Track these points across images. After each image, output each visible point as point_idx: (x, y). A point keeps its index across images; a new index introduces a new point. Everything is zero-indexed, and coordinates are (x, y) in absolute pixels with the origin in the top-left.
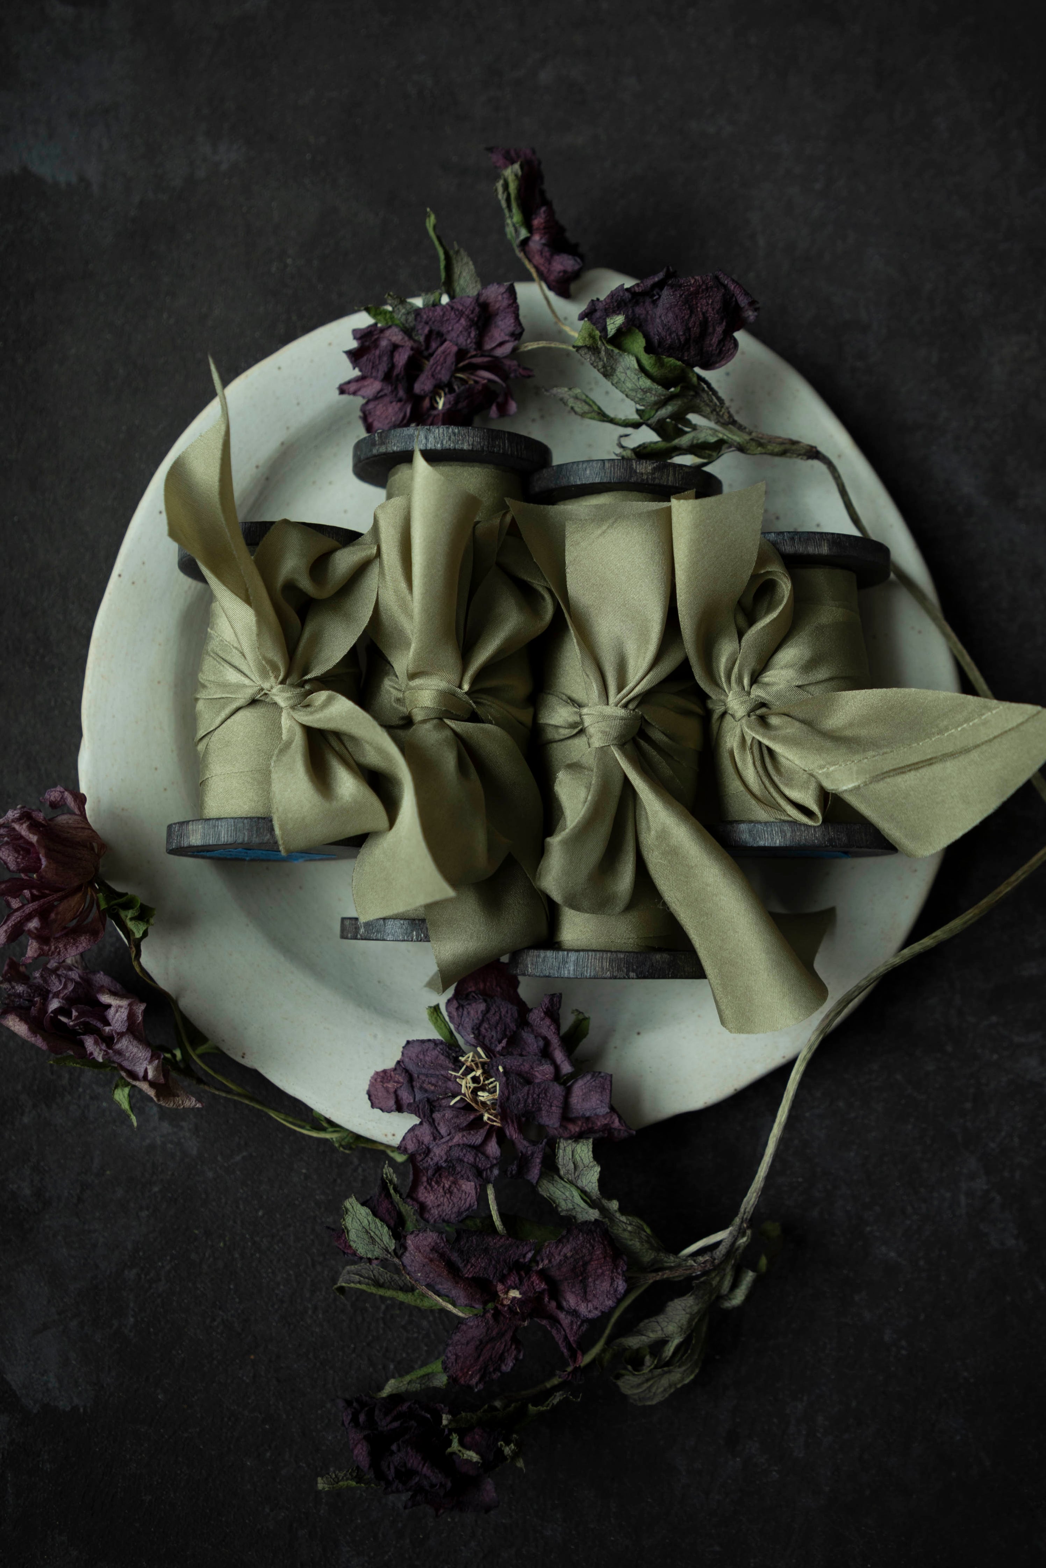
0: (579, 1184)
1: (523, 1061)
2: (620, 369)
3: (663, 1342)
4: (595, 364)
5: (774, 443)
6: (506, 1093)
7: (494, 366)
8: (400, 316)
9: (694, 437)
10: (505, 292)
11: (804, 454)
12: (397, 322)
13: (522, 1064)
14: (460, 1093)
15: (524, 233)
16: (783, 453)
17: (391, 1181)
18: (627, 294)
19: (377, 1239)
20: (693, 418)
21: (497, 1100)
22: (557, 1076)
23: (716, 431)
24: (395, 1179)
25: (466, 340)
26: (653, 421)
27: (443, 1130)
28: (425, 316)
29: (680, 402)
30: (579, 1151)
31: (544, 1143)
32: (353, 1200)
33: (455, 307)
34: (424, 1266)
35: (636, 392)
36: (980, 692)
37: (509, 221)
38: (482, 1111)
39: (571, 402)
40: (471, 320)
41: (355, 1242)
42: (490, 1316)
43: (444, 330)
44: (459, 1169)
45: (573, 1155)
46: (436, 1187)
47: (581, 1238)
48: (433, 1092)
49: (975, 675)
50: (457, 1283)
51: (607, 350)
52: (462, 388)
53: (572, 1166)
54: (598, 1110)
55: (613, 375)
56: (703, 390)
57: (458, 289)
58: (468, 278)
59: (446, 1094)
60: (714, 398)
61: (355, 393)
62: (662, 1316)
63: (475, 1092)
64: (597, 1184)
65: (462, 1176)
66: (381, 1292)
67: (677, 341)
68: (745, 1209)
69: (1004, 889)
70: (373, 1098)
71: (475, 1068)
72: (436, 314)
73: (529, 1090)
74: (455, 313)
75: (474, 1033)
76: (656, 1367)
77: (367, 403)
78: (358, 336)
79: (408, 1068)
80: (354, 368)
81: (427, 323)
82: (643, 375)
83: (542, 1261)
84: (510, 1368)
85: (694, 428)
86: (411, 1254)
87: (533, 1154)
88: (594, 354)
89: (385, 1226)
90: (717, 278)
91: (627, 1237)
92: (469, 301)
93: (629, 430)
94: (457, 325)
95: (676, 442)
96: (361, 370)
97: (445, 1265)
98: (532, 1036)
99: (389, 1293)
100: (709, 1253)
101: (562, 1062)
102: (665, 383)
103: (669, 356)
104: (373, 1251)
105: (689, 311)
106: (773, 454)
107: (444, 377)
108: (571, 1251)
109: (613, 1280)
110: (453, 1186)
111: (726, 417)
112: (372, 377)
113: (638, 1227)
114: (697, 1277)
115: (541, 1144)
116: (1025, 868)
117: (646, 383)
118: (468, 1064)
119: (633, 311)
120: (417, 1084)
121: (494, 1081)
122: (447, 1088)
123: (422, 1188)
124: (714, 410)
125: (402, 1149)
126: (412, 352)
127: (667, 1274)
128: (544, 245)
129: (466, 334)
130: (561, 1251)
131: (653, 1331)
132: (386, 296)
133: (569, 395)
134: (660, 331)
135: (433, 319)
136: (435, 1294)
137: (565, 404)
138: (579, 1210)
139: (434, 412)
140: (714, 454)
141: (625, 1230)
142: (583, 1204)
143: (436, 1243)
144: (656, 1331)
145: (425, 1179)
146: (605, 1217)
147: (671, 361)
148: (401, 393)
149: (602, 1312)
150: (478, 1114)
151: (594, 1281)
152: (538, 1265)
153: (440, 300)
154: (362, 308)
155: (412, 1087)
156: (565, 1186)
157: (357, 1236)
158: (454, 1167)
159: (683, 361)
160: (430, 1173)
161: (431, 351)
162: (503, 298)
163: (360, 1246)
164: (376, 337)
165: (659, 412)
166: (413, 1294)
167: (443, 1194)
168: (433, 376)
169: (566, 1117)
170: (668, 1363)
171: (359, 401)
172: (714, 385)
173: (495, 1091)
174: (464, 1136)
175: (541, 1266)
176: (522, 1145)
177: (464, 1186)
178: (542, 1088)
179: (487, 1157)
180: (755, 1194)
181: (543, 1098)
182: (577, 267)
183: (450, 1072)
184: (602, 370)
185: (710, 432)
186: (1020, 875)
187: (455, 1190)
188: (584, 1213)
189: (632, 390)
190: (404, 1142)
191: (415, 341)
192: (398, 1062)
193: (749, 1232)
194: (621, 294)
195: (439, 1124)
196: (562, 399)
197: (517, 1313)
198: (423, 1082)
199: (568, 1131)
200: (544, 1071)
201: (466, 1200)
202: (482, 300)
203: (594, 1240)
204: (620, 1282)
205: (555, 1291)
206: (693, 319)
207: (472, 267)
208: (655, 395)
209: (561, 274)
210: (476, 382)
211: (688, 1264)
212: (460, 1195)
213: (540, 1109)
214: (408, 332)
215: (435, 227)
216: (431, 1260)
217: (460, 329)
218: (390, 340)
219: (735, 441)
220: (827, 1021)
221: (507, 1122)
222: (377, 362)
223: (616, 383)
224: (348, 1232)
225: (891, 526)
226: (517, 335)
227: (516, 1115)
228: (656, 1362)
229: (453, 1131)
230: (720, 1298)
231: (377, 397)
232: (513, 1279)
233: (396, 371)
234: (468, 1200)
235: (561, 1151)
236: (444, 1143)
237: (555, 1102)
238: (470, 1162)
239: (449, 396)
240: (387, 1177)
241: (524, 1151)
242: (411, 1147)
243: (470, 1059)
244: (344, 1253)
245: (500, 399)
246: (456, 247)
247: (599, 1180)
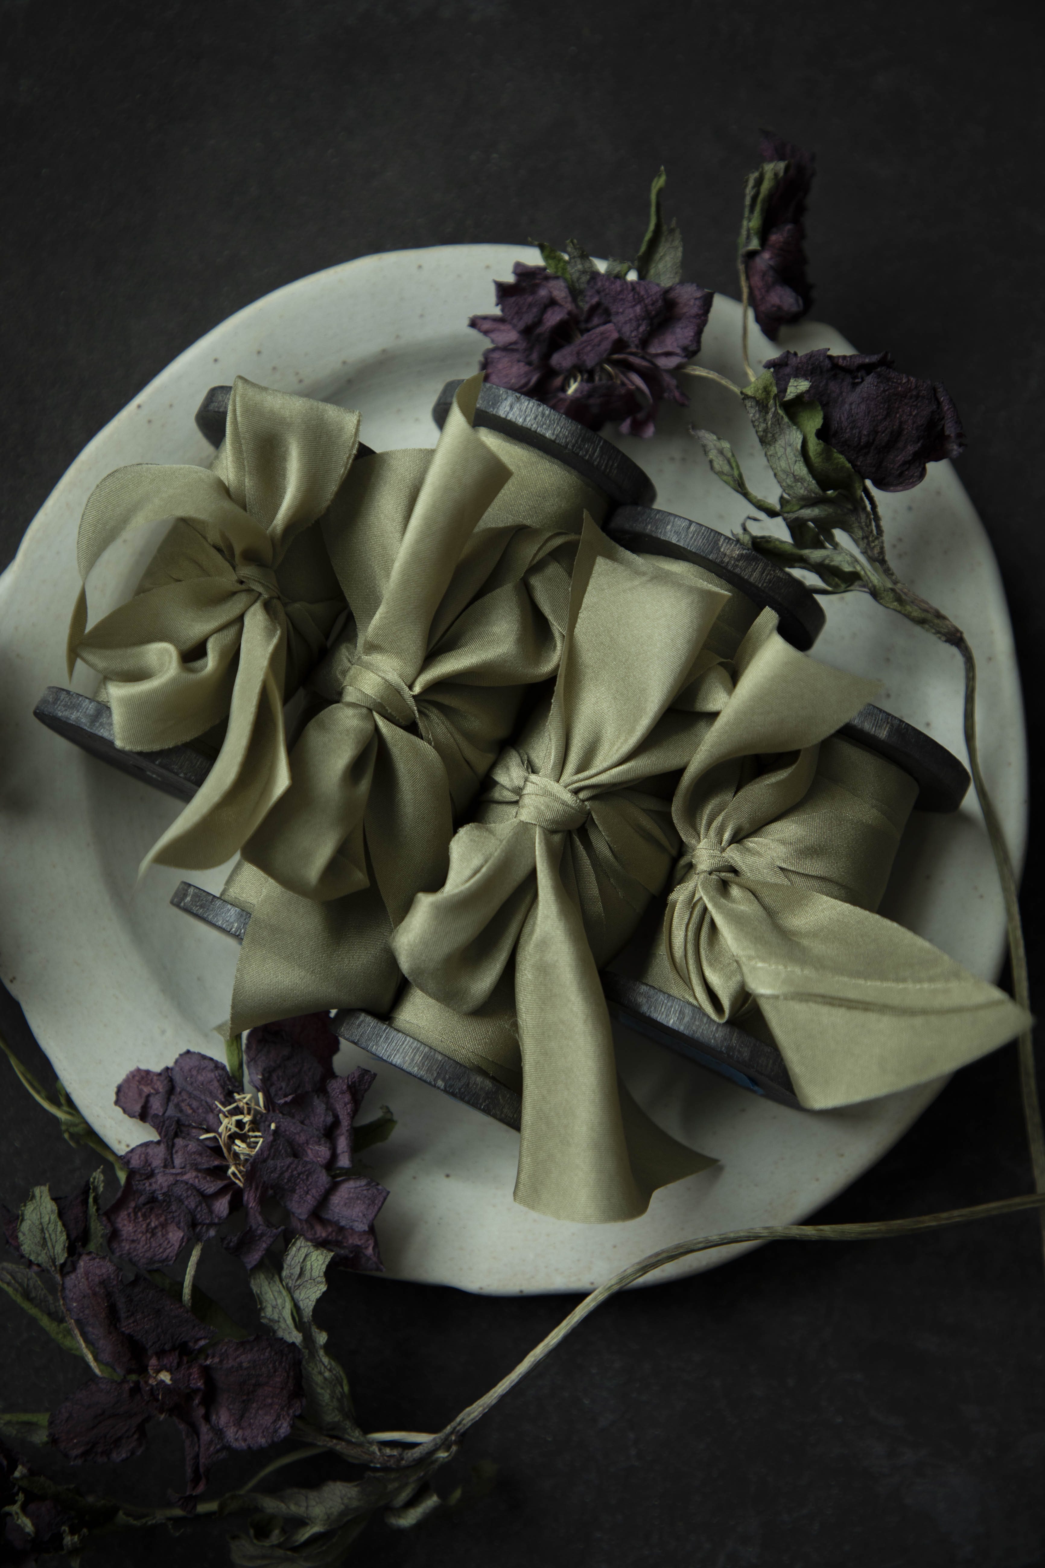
0: (296, 1295)
1: (301, 1131)
2: (781, 442)
3: (301, 1522)
4: (756, 423)
5: (917, 606)
6: (266, 1154)
7: (651, 376)
8: (573, 270)
9: (828, 556)
10: (700, 298)
11: (944, 635)
12: (568, 276)
13: (298, 1133)
14: (216, 1131)
15: (754, 244)
16: (921, 622)
17: (95, 1189)
18: (827, 361)
19: (49, 1244)
20: (839, 535)
21: (251, 1157)
22: (330, 1165)
23: (856, 561)
24: (101, 1189)
25: (632, 332)
26: (793, 516)
27: (178, 1161)
28: (599, 284)
29: (831, 510)
30: (313, 1258)
31: (280, 1229)
32: (45, 1189)
33: (638, 288)
34: (84, 1297)
35: (788, 475)
36: (1017, 996)
37: (745, 223)
38: (231, 1161)
39: (713, 454)
40: (648, 312)
41: (24, 1234)
42: (127, 1388)
43: (613, 309)
44: (174, 1208)
45: (304, 1260)
46: (141, 1219)
47: (267, 1354)
48: (188, 1116)
49: (1020, 974)
50: (110, 1333)
51: (776, 414)
52: (604, 382)
53: (297, 1271)
54: (356, 1224)
55: (770, 445)
56: (865, 508)
57: (652, 272)
58: (669, 265)
59: (201, 1124)
60: (873, 524)
61: (486, 333)
62: (315, 1493)
63: (232, 1137)
64: (314, 1303)
65: (173, 1217)
66: (26, 1305)
67: (856, 439)
68: (463, 1419)
69: (929, 1221)
70: (121, 1094)
71: (245, 1112)
72: (613, 286)
73: (291, 1163)
74: (634, 296)
75: (263, 1075)
76: (279, 1546)
77: (493, 350)
78: (519, 271)
79: (174, 1078)
80: (497, 305)
81: (598, 292)
82: (802, 459)
83: (213, 1357)
84: (121, 1458)
85: (836, 546)
86: (77, 1277)
87: (262, 1235)
88: (760, 411)
89: (64, 1233)
90: (935, 390)
91: (319, 1382)
92: (654, 290)
93: (762, 515)
94: (630, 309)
95: (806, 552)
96: (503, 310)
97: (107, 1307)
98: (323, 1106)
99: (33, 1311)
100: (400, 1450)
101: (344, 1152)
102: (823, 482)
103: (841, 453)
104: (38, 1255)
105: (885, 412)
106: (908, 616)
107: (590, 361)
108: (249, 1362)
109: (278, 1417)
110: (160, 1229)
111: (876, 551)
112: (510, 323)
113: (337, 1378)
114: (375, 1470)
115: (277, 1229)
116: (965, 1211)
117: (801, 470)
118: (241, 1104)
119: (827, 384)
120: (175, 1099)
121: (260, 1137)
122: (205, 1119)
123: (126, 1213)
124: (867, 537)
125: (125, 1160)
126: (566, 316)
127: (340, 1447)
128: (771, 267)
129: (634, 324)
130: (238, 1356)
131: (296, 1504)
132: (568, 241)
133: (715, 445)
134: (843, 419)
135: (607, 290)
136: (81, 1335)
137: (706, 453)
138: (283, 1325)
139: (561, 395)
140: (843, 586)
141: (320, 1373)
142: (290, 1321)
143: (109, 1277)
144: (300, 1506)
145: (133, 1204)
146: (306, 1347)
147: (841, 459)
148: (535, 357)
149: (249, 1448)
150: (224, 1163)
151: (258, 1409)
152: (206, 1359)
153: (626, 274)
154: (536, 243)
155: (168, 1100)
156: (280, 1292)
157: (30, 1230)
158: (169, 1204)
159: (854, 466)
160: (142, 1199)
161: (590, 325)
162: (695, 304)
163: (28, 1243)
164: (537, 281)
165: (803, 511)
166: (59, 1325)
167: (144, 1230)
168: (578, 354)
169: (318, 1214)
170: (296, 1549)
171: (487, 344)
172: (880, 510)
173: (255, 1147)
174: (197, 1177)
175: (208, 1362)
176: (256, 1220)
177: (171, 1235)
178: (307, 1168)
179: (211, 1212)
180: (481, 1409)
181: (303, 1180)
182: (795, 309)
183: (217, 1103)
184: (761, 433)
185: (848, 558)
186: (957, 1215)
187: (160, 1234)
188: (286, 1333)
189: (784, 471)
190: (130, 1155)
191: (577, 306)
192: (167, 1069)
193: (454, 1448)
194: (821, 358)
195: (177, 1152)
196: (704, 446)
197: (157, 1400)
198: (183, 1101)
199: (313, 1232)
200: (319, 1152)
201: (165, 1249)
202: (672, 295)
203: (280, 1363)
204: (285, 1425)
205: (210, 1397)
206: (886, 423)
207: (679, 254)
208: (806, 488)
209: (775, 309)
210: (623, 384)
211: (371, 1449)
212: (161, 1241)
213: (293, 1191)
214: (575, 293)
215: (660, 192)
216: (95, 1294)
217: (631, 316)
218: (551, 292)
219: (871, 582)
220: (655, 1260)
221: (251, 1186)
222: (524, 309)
223: (771, 456)
224: (23, 1220)
225: (1009, 764)
226: (692, 352)
227: (264, 1182)
228: (282, 1539)
229: (188, 1167)
230: (390, 1509)
231: (507, 349)
232: (172, 1359)
233: (540, 330)
234: (168, 1251)
235: (294, 1249)
236: (173, 1174)
237: (314, 1191)
238: (190, 1207)
239: (585, 384)
240: (93, 1182)
241: (254, 1227)
242: (135, 1162)
243: (245, 1101)
244: (7, 1242)
245: (640, 416)
246: (673, 224)
247: (319, 1301)
